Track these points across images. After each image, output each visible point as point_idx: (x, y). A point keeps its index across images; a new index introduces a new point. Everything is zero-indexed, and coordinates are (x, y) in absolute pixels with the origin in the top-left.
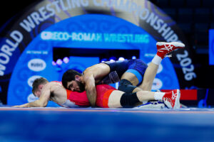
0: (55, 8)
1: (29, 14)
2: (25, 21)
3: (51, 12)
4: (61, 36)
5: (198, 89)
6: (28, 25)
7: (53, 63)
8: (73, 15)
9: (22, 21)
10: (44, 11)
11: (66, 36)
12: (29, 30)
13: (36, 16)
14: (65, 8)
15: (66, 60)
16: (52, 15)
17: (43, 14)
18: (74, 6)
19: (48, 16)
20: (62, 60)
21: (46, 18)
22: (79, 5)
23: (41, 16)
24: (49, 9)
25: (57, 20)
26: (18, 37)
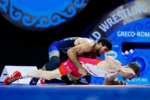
0: (123, 15)
1: (105, 20)
2: (102, 24)
3: (120, 18)
6: (104, 27)
7: (122, 53)
8: (136, 19)
9: (100, 25)
10: (115, 17)
12: (105, 30)
13: (110, 21)
14: (130, 15)
15: (131, 51)
16: (121, 19)
17: (115, 19)
18: (137, 13)
19: (118, 21)
20: (129, 51)
21: (117, 22)
22: (140, 12)
23: (113, 21)
24: (119, 15)
25: (125, 23)
26: (98, 36)
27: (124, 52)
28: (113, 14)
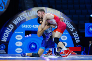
0: (26, 16)
1: (16, 18)
4: (29, 26)
5: (81, 47)
6: (16, 22)
7: (25, 36)
8: (33, 18)
9: (13, 21)
10: (21, 17)
11: (30, 26)
12: (16, 24)
13: (18, 19)
14: (29, 16)
15: (30, 35)
16: (25, 18)
17: (21, 18)
18: (33, 15)
19: (23, 19)
20: (29, 35)
21: (22, 19)
22: (35, 15)
23: (20, 19)
24: (23, 16)
25: (27, 20)
26: (12, 27)
27: (26, 36)
28: (20, 15)
